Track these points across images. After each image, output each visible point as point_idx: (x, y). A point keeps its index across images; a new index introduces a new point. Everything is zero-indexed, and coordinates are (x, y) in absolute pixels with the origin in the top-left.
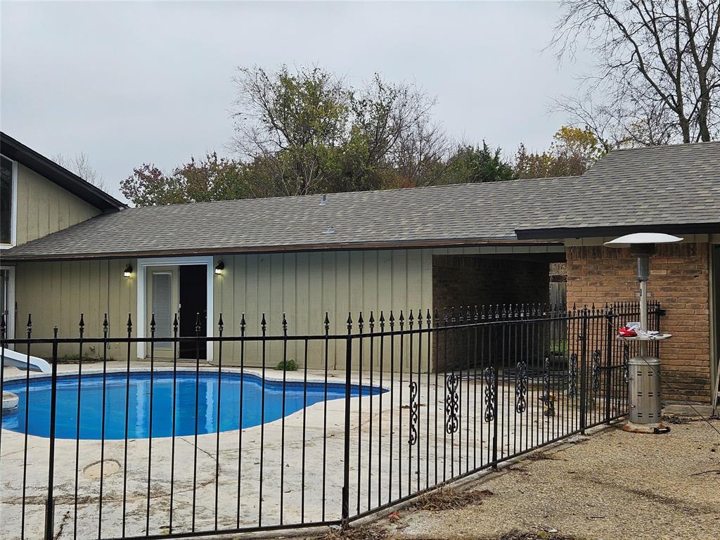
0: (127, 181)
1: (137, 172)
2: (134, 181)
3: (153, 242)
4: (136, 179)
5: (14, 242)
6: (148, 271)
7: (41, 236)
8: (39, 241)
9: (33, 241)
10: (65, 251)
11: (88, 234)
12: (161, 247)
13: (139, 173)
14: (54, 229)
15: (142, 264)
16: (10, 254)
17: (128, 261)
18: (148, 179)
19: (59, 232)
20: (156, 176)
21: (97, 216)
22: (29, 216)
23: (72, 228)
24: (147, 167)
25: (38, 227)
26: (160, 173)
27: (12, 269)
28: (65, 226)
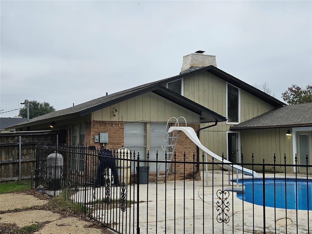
0: (285, 93)
1: (289, 89)
2: (288, 93)
3: (300, 120)
4: (289, 92)
5: (240, 121)
6: (297, 133)
7: (250, 119)
8: (250, 121)
9: (247, 121)
10: (260, 125)
11: (270, 117)
12: (303, 122)
13: (291, 89)
14: (255, 116)
15: (294, 130)
16: (239, 126)
17: (288, 129)
18: (295, 92)
19: (258, 117)
20: (298, 90)
21: (274, 109)
22: (245, 110)
23: (263, 115)
24: (294, 86)
25: (249, 115)
26: (300, 89)
27: (239, 133)
28: (260, 114)
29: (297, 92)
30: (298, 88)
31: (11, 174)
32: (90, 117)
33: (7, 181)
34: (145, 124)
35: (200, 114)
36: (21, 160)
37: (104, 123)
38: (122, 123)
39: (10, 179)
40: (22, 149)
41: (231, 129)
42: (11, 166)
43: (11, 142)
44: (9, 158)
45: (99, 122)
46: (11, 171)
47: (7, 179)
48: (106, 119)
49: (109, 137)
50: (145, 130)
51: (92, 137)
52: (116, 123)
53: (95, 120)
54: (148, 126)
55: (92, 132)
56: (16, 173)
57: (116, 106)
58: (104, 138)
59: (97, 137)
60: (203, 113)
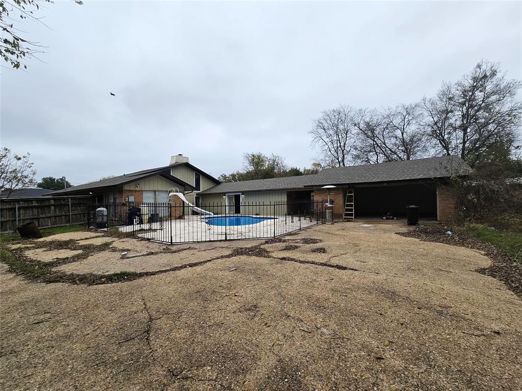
3: (228, 190)
5: (201, 191)
6: (228, 196)
8: (206, 190)
9: (204, 190)
11: (216, 189)
14: (208, 188)
15: (227, 194)
16: (200, 193)
17: (224, 194)
19: (210, 188)
21: (217, 184)
22: (203, 185)
23: (212, 188)
24: (223, 174)
25: (205, 188)
27: (201, 196)
29: (225, 177)
30: (225, 175)
31: (64, 222)
32: (123, 188)
33: (61, 227)
34: (155, 191)
35: (184, 187)
36: (71, 214)
37: (131, 191)
38: (142, 191)
39: (63, 225)
40: (72, 207)
41: (197, 195)
42: (63, 217)
43: (63, 202)
44: (62, 212)
45: (128, 190)
46: (64, 220)
47: (61, 225)
48: (132, 189)
49: (134, 198)
50: (155, 195)
51: (124, 199)
52: (139, 191)
53: (126, 189)
54: (157, 193)
55: (124, 196)
56: (68, 221)
57: (138, 182)
58: (132, 199)
59: (127, 199)
60: (186, 186)
